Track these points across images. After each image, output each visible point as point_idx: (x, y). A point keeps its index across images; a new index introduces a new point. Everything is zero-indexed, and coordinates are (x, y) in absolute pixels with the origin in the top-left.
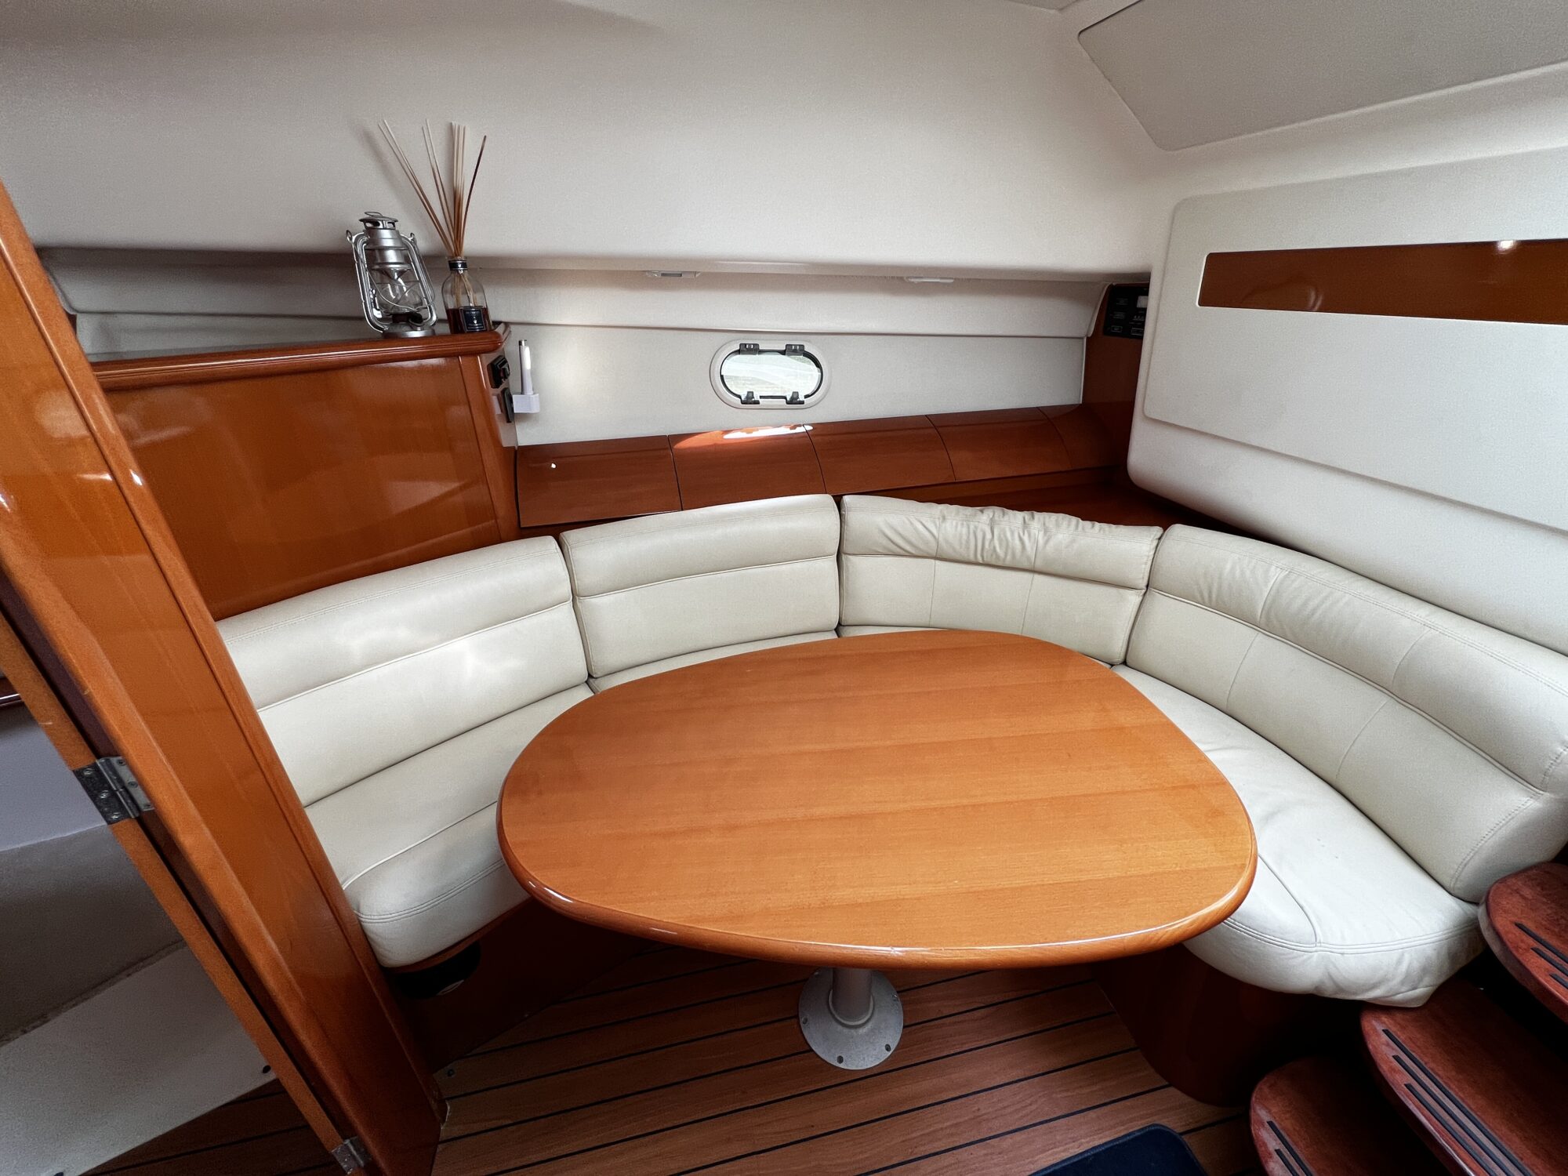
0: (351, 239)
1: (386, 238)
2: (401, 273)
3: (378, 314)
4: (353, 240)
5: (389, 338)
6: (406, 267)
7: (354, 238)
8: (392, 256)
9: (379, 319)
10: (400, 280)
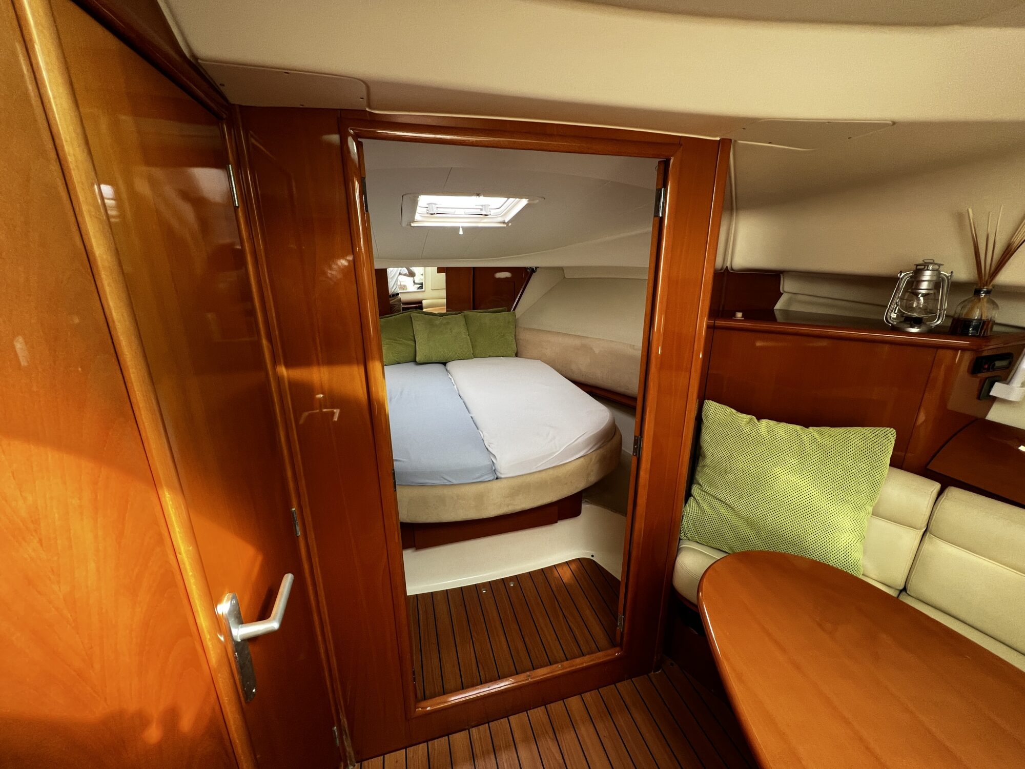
0: (900, 275)
1: (927, 275)
2: (923, 295)
3: (894, 316)
4: (901, 277)
5: (895, 329)
6: (931, 292)
7: (903, 274)
8: (924, 285)
9: (893, 318)
10: (922, 299)
